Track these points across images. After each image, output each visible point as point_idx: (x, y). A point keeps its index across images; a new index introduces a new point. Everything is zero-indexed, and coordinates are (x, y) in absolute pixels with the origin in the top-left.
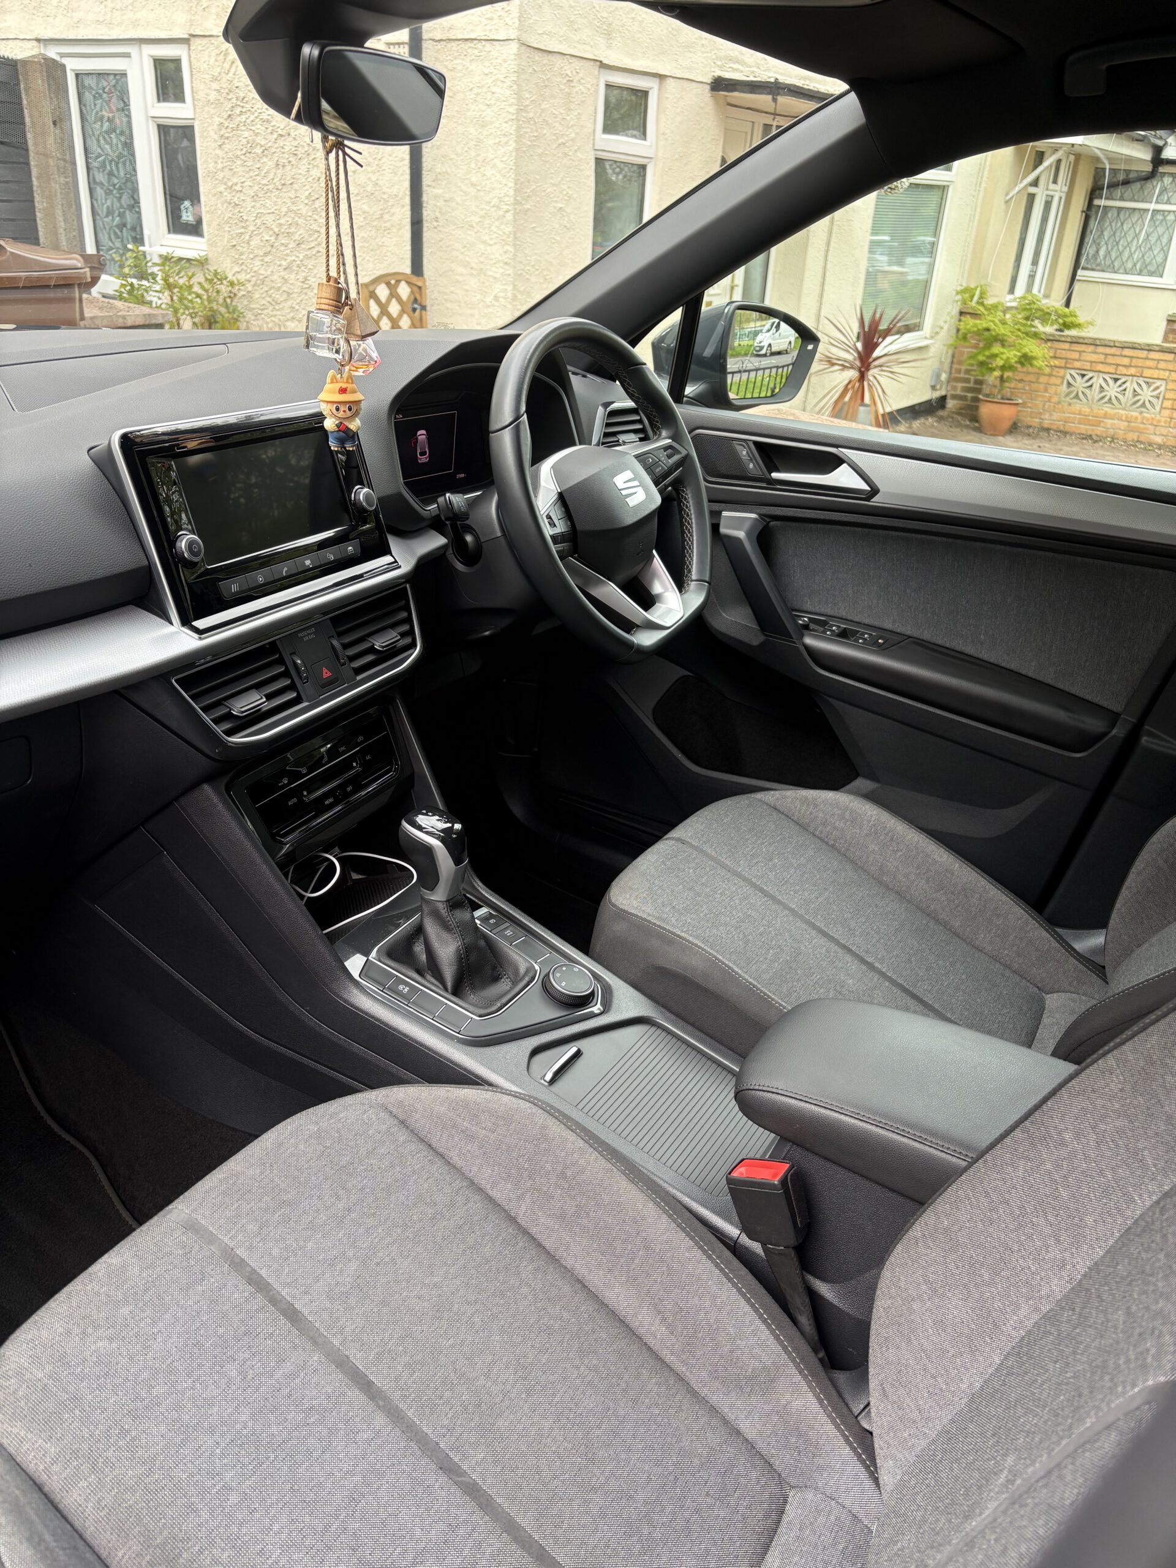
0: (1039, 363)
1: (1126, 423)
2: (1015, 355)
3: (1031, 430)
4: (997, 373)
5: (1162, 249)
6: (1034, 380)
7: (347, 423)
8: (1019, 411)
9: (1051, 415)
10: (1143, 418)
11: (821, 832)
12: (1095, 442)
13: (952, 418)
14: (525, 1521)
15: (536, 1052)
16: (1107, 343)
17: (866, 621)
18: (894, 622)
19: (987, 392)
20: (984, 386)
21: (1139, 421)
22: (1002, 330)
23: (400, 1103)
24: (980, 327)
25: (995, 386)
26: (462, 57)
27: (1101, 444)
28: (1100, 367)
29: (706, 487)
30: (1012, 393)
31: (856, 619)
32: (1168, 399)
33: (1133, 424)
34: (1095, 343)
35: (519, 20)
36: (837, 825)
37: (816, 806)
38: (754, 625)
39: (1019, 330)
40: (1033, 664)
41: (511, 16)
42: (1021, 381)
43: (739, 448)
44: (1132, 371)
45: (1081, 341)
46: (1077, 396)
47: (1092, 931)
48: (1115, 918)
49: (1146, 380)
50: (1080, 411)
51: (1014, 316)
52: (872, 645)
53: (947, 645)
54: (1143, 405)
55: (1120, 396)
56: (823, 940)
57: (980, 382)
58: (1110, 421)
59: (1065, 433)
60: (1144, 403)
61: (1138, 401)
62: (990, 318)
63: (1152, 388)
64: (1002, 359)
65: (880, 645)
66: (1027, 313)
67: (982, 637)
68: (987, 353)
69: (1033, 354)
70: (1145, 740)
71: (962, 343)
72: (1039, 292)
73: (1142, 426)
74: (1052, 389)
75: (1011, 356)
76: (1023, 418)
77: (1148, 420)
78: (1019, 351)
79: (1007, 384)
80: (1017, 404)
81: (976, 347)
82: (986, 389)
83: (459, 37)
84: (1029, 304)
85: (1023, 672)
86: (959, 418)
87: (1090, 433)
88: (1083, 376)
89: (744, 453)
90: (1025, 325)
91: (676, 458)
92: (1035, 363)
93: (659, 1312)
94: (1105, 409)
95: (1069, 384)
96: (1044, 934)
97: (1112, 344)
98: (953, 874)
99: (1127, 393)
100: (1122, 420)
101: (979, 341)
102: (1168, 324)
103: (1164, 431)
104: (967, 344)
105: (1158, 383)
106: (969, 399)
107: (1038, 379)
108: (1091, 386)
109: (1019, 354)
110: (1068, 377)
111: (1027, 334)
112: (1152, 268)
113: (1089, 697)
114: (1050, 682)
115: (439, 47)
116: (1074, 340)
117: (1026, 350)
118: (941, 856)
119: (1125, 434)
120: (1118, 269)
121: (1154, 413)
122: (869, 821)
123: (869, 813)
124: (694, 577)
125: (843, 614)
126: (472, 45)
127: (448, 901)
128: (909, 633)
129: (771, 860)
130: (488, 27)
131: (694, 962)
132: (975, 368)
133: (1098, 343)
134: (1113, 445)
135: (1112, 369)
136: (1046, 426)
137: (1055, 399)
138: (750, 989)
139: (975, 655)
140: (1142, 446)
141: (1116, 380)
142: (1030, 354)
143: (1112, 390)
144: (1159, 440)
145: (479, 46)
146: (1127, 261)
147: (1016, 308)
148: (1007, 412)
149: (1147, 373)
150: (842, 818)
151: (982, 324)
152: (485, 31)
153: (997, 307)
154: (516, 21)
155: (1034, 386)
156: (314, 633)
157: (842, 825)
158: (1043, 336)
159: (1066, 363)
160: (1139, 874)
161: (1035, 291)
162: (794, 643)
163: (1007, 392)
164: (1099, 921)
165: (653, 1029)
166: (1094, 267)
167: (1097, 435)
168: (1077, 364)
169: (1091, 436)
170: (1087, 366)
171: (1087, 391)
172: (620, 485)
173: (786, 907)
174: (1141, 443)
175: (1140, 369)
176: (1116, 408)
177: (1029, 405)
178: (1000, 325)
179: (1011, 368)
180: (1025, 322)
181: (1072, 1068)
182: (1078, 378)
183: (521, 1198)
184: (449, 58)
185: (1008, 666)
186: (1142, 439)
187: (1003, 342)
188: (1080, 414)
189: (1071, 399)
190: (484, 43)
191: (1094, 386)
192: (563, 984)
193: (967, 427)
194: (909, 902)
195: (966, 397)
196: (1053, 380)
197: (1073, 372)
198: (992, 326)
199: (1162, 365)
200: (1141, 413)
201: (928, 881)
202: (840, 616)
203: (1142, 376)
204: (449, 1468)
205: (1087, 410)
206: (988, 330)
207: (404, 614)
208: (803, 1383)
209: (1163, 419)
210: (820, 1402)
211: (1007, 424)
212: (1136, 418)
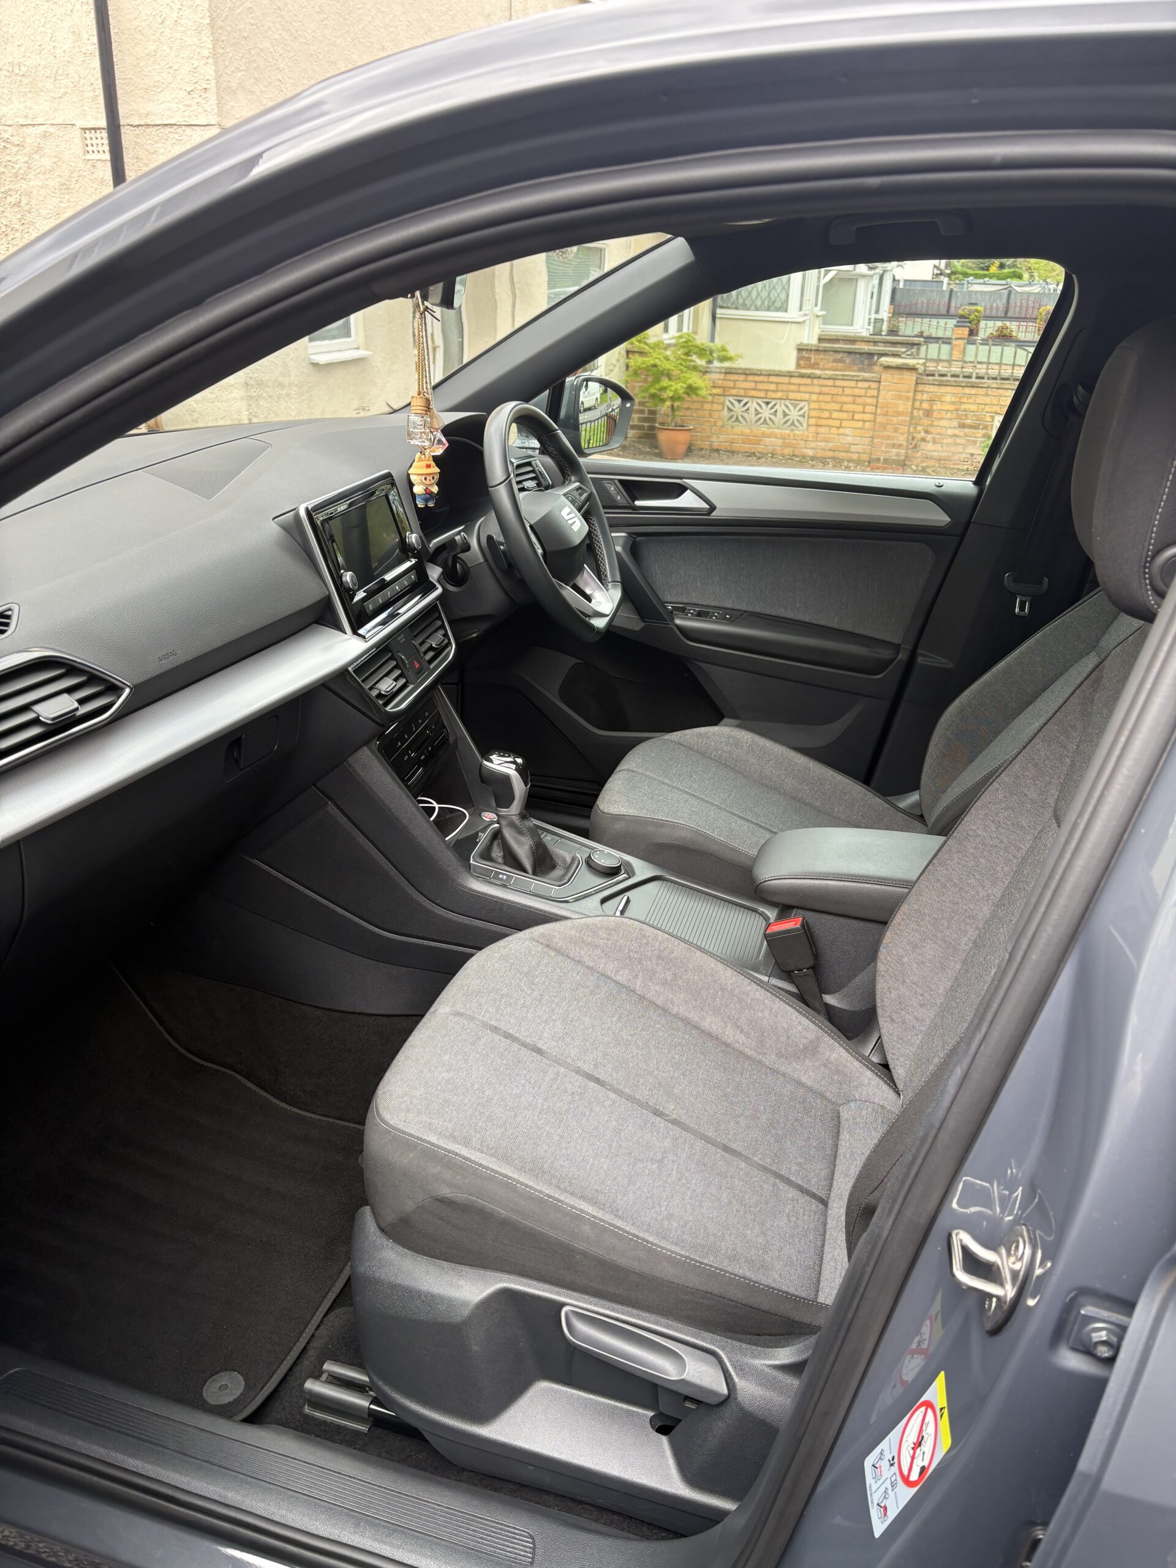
0: (703, 392)
1: (782, 440)
2: (682, 386)
3: (703, 452)
4: (668, 403)
5: (784, 288)
6: (699, 408)
7: (430, 488)
8: (692, 436)
9: (718, 437)
10: (795, 435)
11: (715, 756)
12: (759, 458)
13: (634, 446)
14: (711, 1133)
15: (604, 901)
16: (755, 372)
17: (713, 604)
18: (733, 602)
19: (661, 421)
20: (658, 416)
21: (792, 437)
22: (667, 365)
23: (543, 935)
24: (649, 364)
25: (667, 415)
26: (163, 141)
27: (764, 459)
28: (753, 393)
29: (607, 517)
30: (682, 420)
31: (705, 604)
32: (812, 417)
33: (787, 441)
34: (747, 373)
35: (218, 107)
36: (725, 748)
37: (708, 738)
38: (635, 616)
39: (681, 364)
40: (836, 619)
41: (209, 103)
42: (688, 409)
43: (608, 485)
44: (779, 395)
45: (733, 371)
46: (737, 420)
47: (909, 794)
48: (924, 778)
49: (792, 402)
50: (742, 432)
51: (674, 353)
52: (723, 619)
53: (774, 614)
54: (793, 424)
55: (773, 417)
56: (743, 822)
57: (653, 412)
58: (768, 440)
59: (733, 452)
60: (793, 422)
61: (789, 420)
62: (654, 355)
63: (798, 408)
64: (671, 391)
65: (728, 619)
66: (687, 350)
67: (798, 605)
68: (657, 386)
69: (697, 385)
70: (920, 659)
71: (634, 378)
72: (688, 329)
73: (794, 442)
74: (716, 415)
75: (679, 388)
76: (696, 442)
77: (799, 436)
78: (684, 383)
79: (677, 413)
80: (689, 430)
81: (645, 381)
82: (659, 418)
83: (158, 123)
84: (686, 342)
85: (830, 626)
86: (640, 446)
87: (753, 451)
88: (739, 401)
89: (612, 489)
90: (685, 360)
91: (585, 495)
92: (700, 392)
93: (738, 1027)
94: (763, 429)
95: (729, 409)
96: (878, 800)
97: (759, 373)
98: (810, 770)
99: (778, 413)
100: (777, 438)
101: (647, 375)
102: (798, 353)
103: (813, 445)
104: (638, 379)
105: (802, 404)
106: (646, 428)
107: (702, 406)
108: (748, 409)
109: (685, 385)
110: (727, 403)
111: (688, 367)
112: (778, 304)
113: (878, 637)
114: (850, 630)
115: (138, 132)
116: (728, 371)
117: (690, 382)
118: (801, 760)
119: (782, 450)
120: (750, 307)
121: (803, 430)
122: (747, 743)
123: (746, 737)
124: (610, 580)
125: (695, 601)
126: (172, 130)
127: (519, 814)
128: (744, 609)
129: (691, 776)
130: (187, 113)
131: (683, 834)
132: (647, 400)
133: (748, 372)
134: (773, 460)
135: (762, 394)
136: (715, 447)
137: (720, 423)
138: (724, 845)
139: (795, 618)
140: (798, 459)
141: (767, 403)
142: (694, 385)
143: (766, 412)
144: (810, 453)
145: (180, 130)
146: (756, 299)
147: (675, 345)
148: (682, 437)
149: (792, 395)
150: (727, 744)
151: (650, 361)
152: (185, 117)
153: (658, 345)
154: (215, 107)
155: (700, 413)
156: (404, 637)
157: (729, 748)
158: (701, 369)
159: (724, 391)
160: (936, 745)
161: (685, 330)
162: (668, 624)
163: (678, 420)
164: (915, 786)
165: (665, 882)
166: (729, 305)
167: (759, 452)
168: (734, 392)
169: (754, 453)
170: (742, 392)
171: (745, 415)
172: (567, 518)
173: (713, 804)
174: (797, 456)
175: (785, 393)
176: (771, 428)
177: (699, 430)
178: (665, 362)
179: (679, 398)
180: (684, 357)
181: (943, 838)
182: (736, 403)
183: (636, 977)
184: (150, 142)
185: (818, 623)
186: (797, 453)
187: (669, 376)
188: (742, 435)
189: (733, 422)
190: (184, 128)
191: (750, 410)
192: (603, 861)
193: (648, 453)
194: (785, 794)
195: (643, 426)
196: (715, 407)
197: (731, 399)
198: (658, 362)
199: (803, 388)
200: (792, 430)
201: (794, 778)
202: (692, 602)
203: (787, 399)
204: (657, 1113)
205: (747, 431)
206: (655, 366)
207: (439, 623)
208: (836, 1043)
209: (811, 435)
210: (847, 1051)
211: (682, 448)
212: (789, 435)
